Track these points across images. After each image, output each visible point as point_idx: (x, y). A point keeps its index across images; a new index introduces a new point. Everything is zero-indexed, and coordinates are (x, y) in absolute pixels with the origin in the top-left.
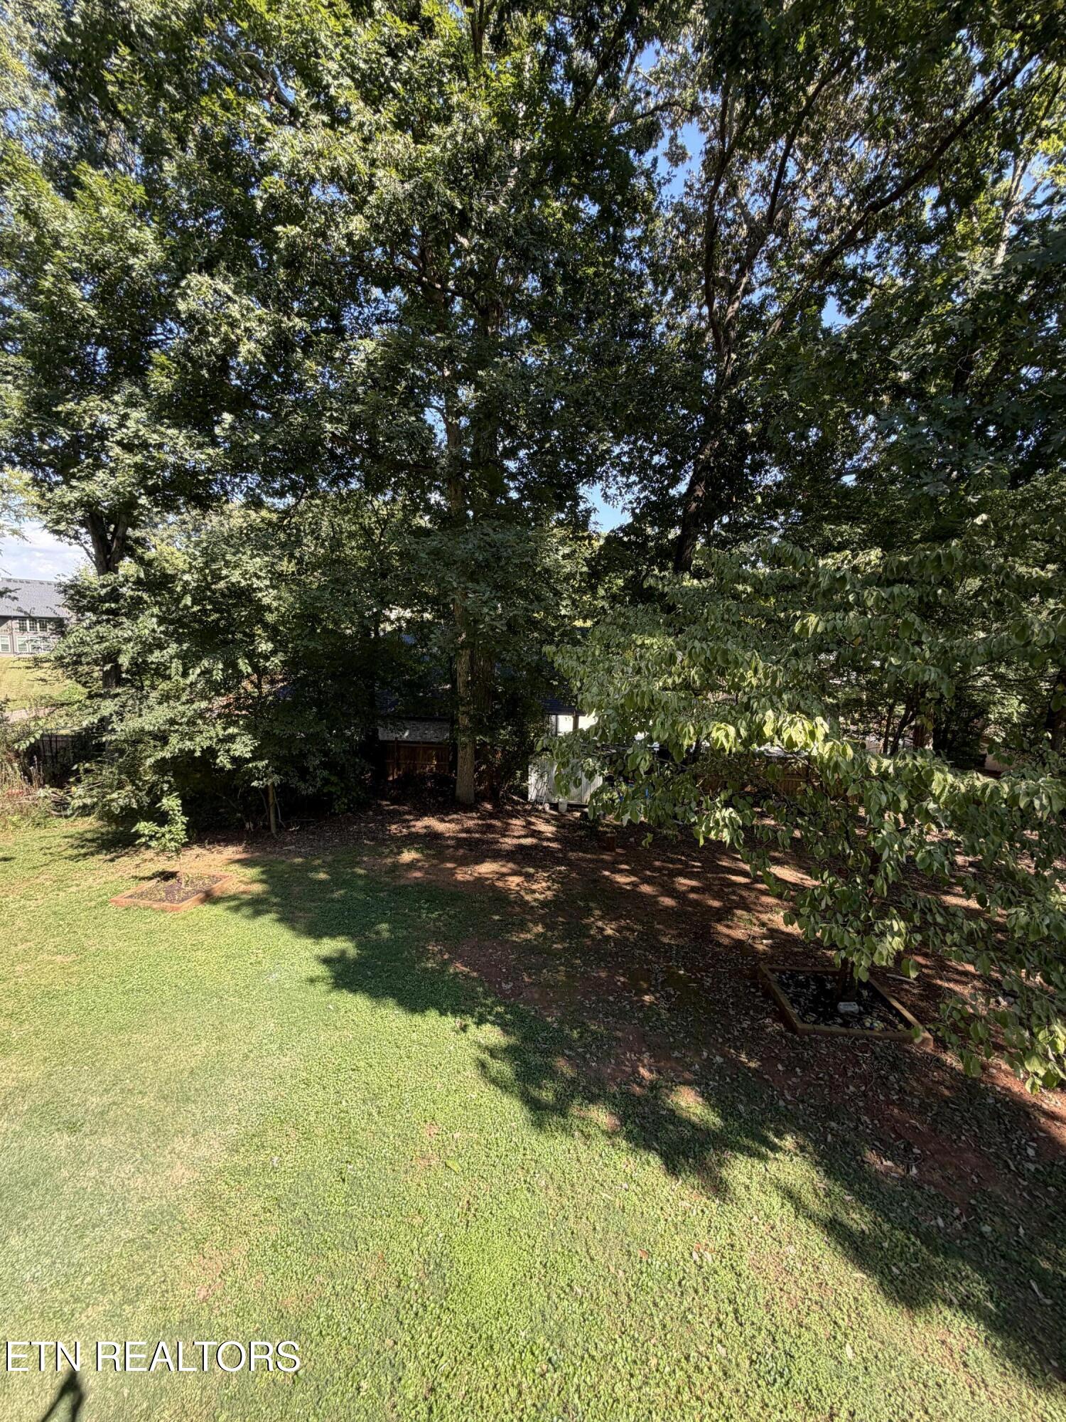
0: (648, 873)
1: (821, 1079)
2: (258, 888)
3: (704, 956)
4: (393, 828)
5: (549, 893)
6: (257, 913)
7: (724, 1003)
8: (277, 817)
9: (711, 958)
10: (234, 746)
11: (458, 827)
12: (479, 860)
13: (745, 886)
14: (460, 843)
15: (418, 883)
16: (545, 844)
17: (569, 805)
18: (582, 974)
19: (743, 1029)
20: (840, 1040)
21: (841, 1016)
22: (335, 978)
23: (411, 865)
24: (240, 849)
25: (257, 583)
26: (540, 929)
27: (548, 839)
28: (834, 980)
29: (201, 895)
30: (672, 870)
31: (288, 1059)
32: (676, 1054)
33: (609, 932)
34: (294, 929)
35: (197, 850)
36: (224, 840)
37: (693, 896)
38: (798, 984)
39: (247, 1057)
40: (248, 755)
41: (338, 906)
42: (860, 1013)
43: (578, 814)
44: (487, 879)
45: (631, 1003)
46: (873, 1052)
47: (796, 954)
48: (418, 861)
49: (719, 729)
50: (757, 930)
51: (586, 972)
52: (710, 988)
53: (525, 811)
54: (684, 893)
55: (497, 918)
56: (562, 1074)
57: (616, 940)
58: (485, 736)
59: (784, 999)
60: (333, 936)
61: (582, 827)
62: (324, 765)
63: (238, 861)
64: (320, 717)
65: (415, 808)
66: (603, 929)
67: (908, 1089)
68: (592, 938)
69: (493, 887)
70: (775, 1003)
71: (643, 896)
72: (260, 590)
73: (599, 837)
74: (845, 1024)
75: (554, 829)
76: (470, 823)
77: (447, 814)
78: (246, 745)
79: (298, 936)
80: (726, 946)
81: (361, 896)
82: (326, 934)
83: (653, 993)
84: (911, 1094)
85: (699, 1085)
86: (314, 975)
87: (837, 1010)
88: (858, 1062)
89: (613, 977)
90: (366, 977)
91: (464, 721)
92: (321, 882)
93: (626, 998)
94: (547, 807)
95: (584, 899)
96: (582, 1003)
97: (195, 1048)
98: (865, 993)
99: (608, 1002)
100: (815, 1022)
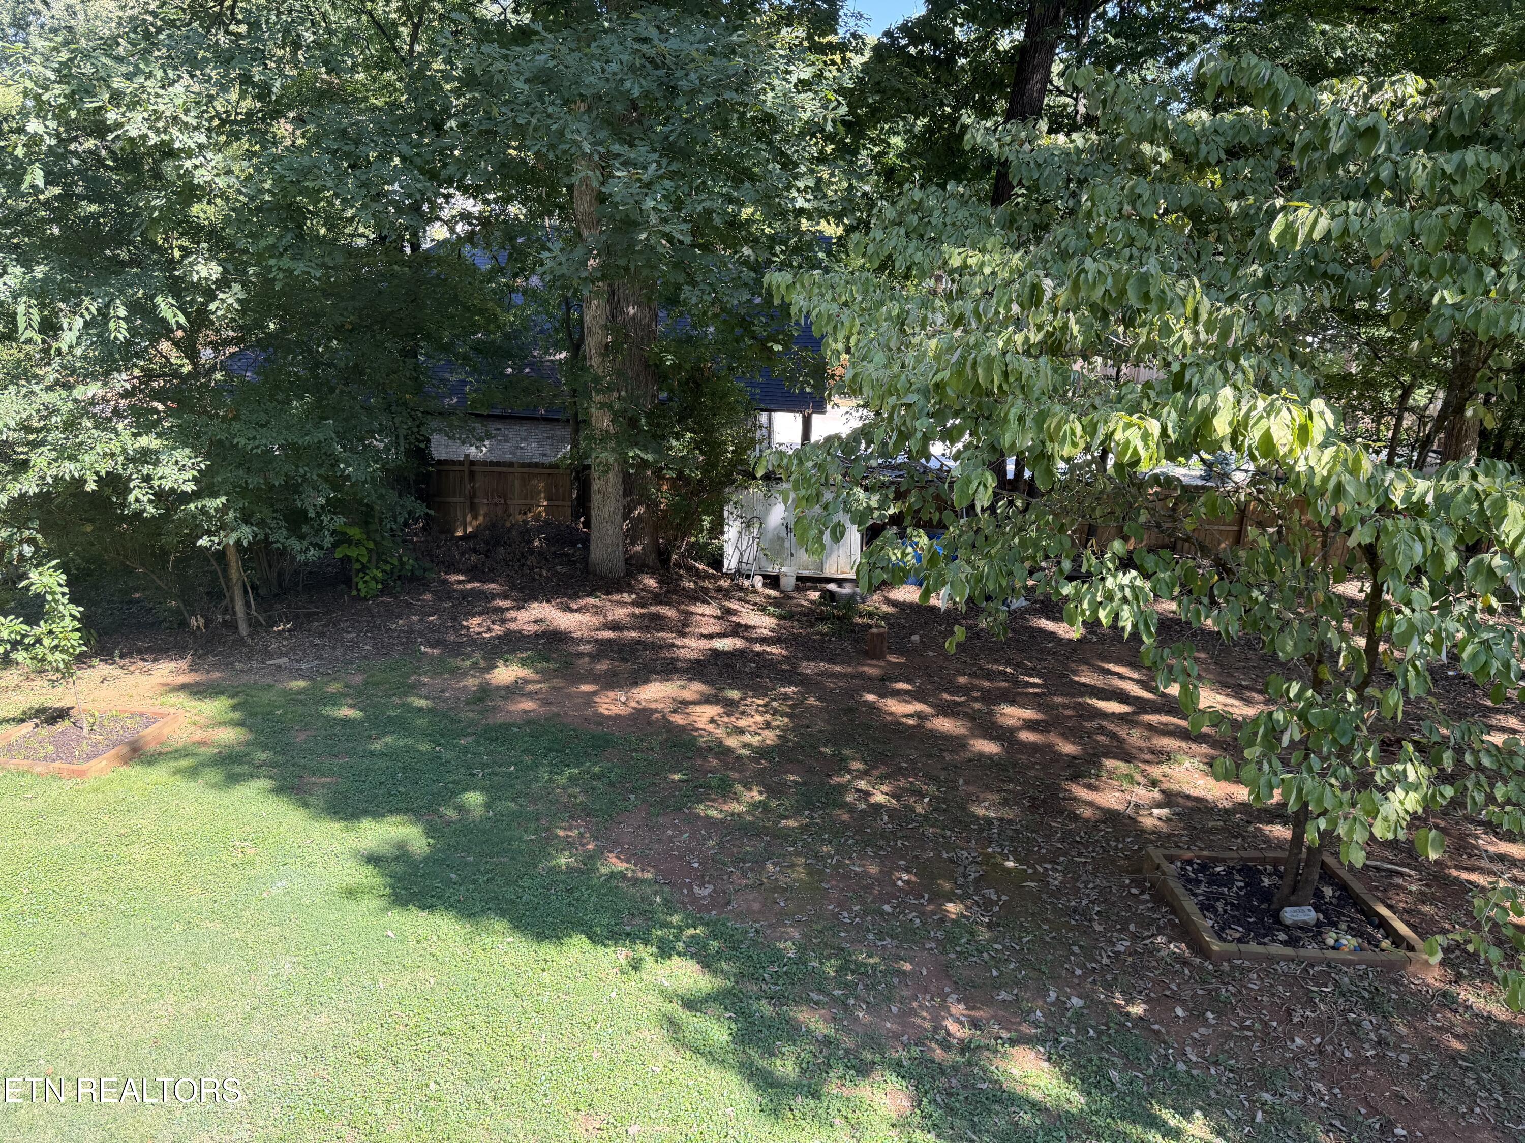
0: (946, 696)
1: (1248, 1028)
2: (229, 736)
3: (1048, 837)
4: (475, 624)
5: (767, 733)
6: (233, 779)
7: (1085, 914)
8: (247, 604)
9: (1062, 840)
10: (160, 471)
11: (596, 620)
12: (639, 678)
13: (1122, 718)
14: (603, 648)
15: (529, 721)
16: (758, 648)
17: (799, 578)
18: (836, 867)
19: (1118, 954)
20: (1282, 967)
21: (1286, 928)
22: (392, 887)
23: (514, 690)
24: (183, 664)
25: (181, 140)
26: (756, 795)
27: (763, 640)
28: (1276, 872)
29: (124, 750)
30: (989, 692)
31: (324, 1020)
32: (1003, 995)
33: (879, 798)
34: (305, 805)
35: (100, 669)
36: (149, 650)
37: (1026, 736)
38: (1214, 880)
39: (249, 1018)
40: (190, 487)
41: (382, 763)
42: (1318, 924)
43: (815, 595)
44: (656, 711)
45: (922, 914)
46: (1337, 984)
47: (1211, 831)
48: (526, 681)
49: (1128, 426)
50: (1143, 794)
51: (839, 864)
52: (1059, 889)
53: (719, 589)
54: (1012, 731)
55: (677, 777)
56: (808, 1031)
57: (892, 812)
58: (645, 449)
59: (1190, 905)
60: (377, 815)
61: (822, 618)
62: (333, 506)
63: (183, 687)
64: (319, 413)
65: (513, 587)
66: (867, 794)
67: (1392, 1040)
68: (851, 808)
69: (668, 726)
70: (1174, 911)
71: (936, 736)
72: (189, 154)
73: (857, 634)
74: (1292, 942)
75: (774, 621)
76: (620, 613)
77: (575, 596)
78: (182, 469)
79: (316, 817)
80: (1087, 821)
81: (424, 747)
82: (366, 813)
83: (961, 899)
84: (1397, 1047)
85: (1042, 1041)
86: (352, 882)
87: (1277, 920)
88: (1311, 1000)
89: (890, 874)
90: (449, 883)
91: (603, 422)
92: (346, 722)
93: (914, 908)
94: (758, 581)
95: (832, 740)
96: (836, 916)
97: (154, 1006)
98: (1328, 891)
99: (882, 914)
100: (1239, 941)
